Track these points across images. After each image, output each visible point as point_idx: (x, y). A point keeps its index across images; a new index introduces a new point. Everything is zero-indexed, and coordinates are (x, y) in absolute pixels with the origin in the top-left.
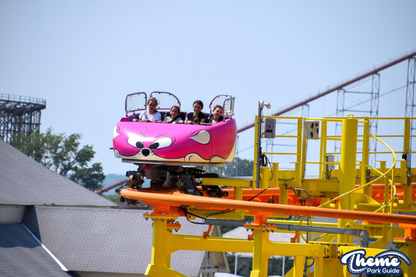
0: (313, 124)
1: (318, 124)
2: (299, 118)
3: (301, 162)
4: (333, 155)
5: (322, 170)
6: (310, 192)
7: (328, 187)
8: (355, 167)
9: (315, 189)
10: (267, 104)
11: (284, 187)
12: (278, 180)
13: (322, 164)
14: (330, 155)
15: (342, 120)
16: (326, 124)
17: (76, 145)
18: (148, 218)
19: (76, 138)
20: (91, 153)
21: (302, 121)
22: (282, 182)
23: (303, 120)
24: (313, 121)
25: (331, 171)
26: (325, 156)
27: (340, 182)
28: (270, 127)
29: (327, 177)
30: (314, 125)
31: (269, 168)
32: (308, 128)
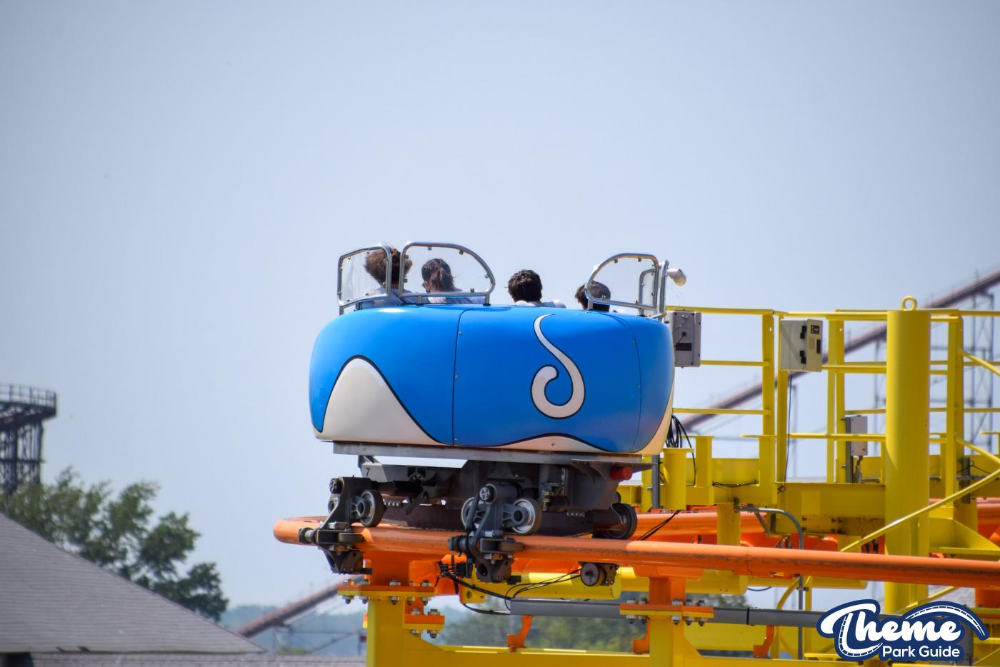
0: (804, 328)
1: (818, 327)
2: (767, 313)
3: (776, 434)
4: (863, 415)
5: (836, 457)
6: (804, 519)
7: (854, 504)
8: (927, 449)
9: (817, 512)
10: (675, 272)
11: (731, 504)
12: (714, 484)
13: (836, 442)
14: (855, 415)
15: (886, 316)
16: (841, 330)
17: (143, 515)
18: (352, 597)
19: (141, 496)
20: (187, 536)
21: (773, 319)
22: (723, 492)
23: (776, 318)
24: (806, 319)
25: (861, 462)
26: (842, 420)
27: (888, 488)
28: (684, 334)
29: (850, 478)
30: (809, 329)
31: (687, 450)
32: (792, 340)
